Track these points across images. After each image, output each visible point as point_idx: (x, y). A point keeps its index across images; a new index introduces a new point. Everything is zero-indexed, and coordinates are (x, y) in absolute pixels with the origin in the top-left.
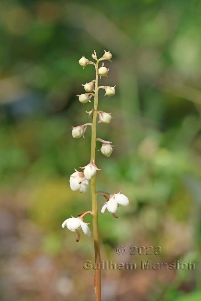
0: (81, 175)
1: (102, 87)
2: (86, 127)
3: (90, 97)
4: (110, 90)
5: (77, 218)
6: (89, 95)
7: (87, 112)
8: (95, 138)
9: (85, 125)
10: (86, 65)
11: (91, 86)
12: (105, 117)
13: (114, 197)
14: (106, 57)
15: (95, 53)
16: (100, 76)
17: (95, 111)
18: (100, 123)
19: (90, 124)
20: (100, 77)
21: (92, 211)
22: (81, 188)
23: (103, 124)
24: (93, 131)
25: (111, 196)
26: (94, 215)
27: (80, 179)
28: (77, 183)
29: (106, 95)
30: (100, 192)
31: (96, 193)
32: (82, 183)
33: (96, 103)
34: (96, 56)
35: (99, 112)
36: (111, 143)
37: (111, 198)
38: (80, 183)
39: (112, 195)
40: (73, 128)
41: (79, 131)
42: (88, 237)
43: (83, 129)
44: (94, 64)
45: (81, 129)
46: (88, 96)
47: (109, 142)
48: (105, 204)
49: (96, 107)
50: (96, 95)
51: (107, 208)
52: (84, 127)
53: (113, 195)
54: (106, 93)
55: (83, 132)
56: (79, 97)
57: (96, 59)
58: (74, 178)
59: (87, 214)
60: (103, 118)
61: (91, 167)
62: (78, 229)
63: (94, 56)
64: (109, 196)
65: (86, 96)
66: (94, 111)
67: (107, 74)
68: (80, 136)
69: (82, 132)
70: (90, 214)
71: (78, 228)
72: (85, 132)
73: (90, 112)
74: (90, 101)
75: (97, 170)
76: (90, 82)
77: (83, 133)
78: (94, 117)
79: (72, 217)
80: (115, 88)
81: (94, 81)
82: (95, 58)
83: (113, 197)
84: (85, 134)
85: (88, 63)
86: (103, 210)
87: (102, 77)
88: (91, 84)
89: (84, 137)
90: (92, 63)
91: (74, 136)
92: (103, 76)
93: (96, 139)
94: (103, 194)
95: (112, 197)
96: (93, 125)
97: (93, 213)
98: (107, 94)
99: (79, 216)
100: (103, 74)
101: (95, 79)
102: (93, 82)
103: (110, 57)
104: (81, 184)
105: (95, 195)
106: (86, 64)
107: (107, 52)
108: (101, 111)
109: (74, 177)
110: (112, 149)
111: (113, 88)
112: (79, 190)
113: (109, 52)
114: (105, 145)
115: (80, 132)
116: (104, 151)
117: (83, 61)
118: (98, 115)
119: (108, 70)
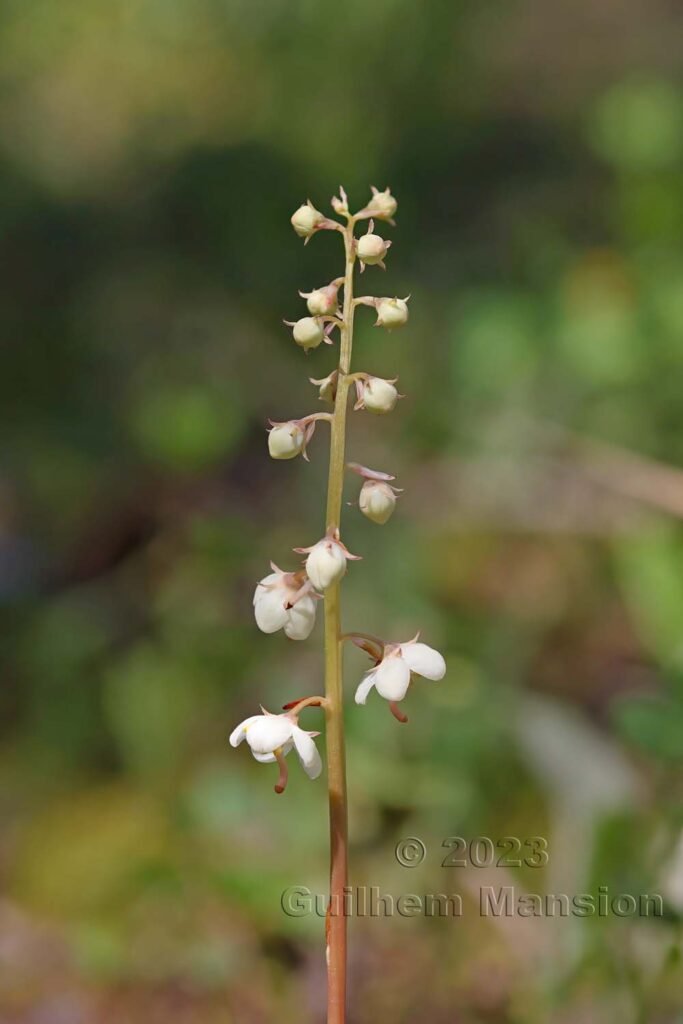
0: (293, 580)
1: (367, 300)
2: (313, 425)
3: (329, 329)
4: (390, 310)
5: (281, 716)
6: (326, 324)
7: (313, 381)
8: (342, 462)
9: (311, 417)
10: (316, 230)
11: (329, 299)
12: (378, 392)
13: (400, 650)
14: (377, 207)
15: (344, 195)
16: (361, 263)
17: (343, 374)
18: (360, 409)
19: (326, 416)
20: (363, 266)
21: (324, 697)
22: (289, 625)
23: (369, 412)
24: (336, 438)
25: (387, 647)
26: (332, 708)
27: (288, 595)
28: (281, 607)
29: (378, 323)
30: (353, 635)
31: (339, 637)
32: (295, 607)
33: (347, 349)
34: (345, 205)
35: (355, 377)
36: (393, 478)
37: (388, 654)
38: (290, 606)
39: (390, 646)
40: (272, 427)
41: (292, 435)
42: (313, 778)
43: (303, 430)
44: (341, 228)
45: (296, 429)
46: (322, 325)
47: (385, 477)
48: (370, 674)
49: (345, 361)
50: (346, 324)
51: (374, 688)
52: (307, 426)
53: (396, 647)
54: (379, 318)
55: (305, 439)
56: (292, 328)
57: (346, 214)
58: (268, 591)
59: (311, 705)
60: (370, 392)
61: (330, 547)
62: (280, 751)
63: (340, 206)
64: (383, 648)
65: (318, 324)
66: (340, 375)
67: (382, 257)
68: (293, 452)
69: (300, 439)
70: (319, 704)
71: (282, 746)
72: (310, 441)
73: (325, 383)
74: (328, 341)
75: (348, 560)
76: (328, 284)
77: (302, 445)
78: (338, 394)
79: (264, 711)
80: (407, 303)
81: (339, 280)
82: (343, 210)
83: (397, 650)
84: (309, 446)
85: (321, 225)
86: (361, 695)
87: (367, 266)
88: (330, 290)
89: (305, 456)
90: (333, 225)
91: (273, 453)
92: (369, 263)
93: (344, 465)
94: (362, 641)
95: (391, 651)
96: (337, 419)
97: (329, 702)
98: (381, 320)
99: (287, 708)
100: (370, 258)
101: (343, 274)
102: (334, 285)
103: (392, 208)
104: (291, 609)
105: (337, 643)
106: (315, 227)
107: (382, 194)
108: (362, 375)
109: (271, 588)
110: (394, 497)
111: (401, 303)
112: (282, 630)
113: (388, 192)
114: (373, 484)
115: (295, 441)
116: (369, 503)
117: (305, 217)
118: (353, 387)
119: (388, 246)
